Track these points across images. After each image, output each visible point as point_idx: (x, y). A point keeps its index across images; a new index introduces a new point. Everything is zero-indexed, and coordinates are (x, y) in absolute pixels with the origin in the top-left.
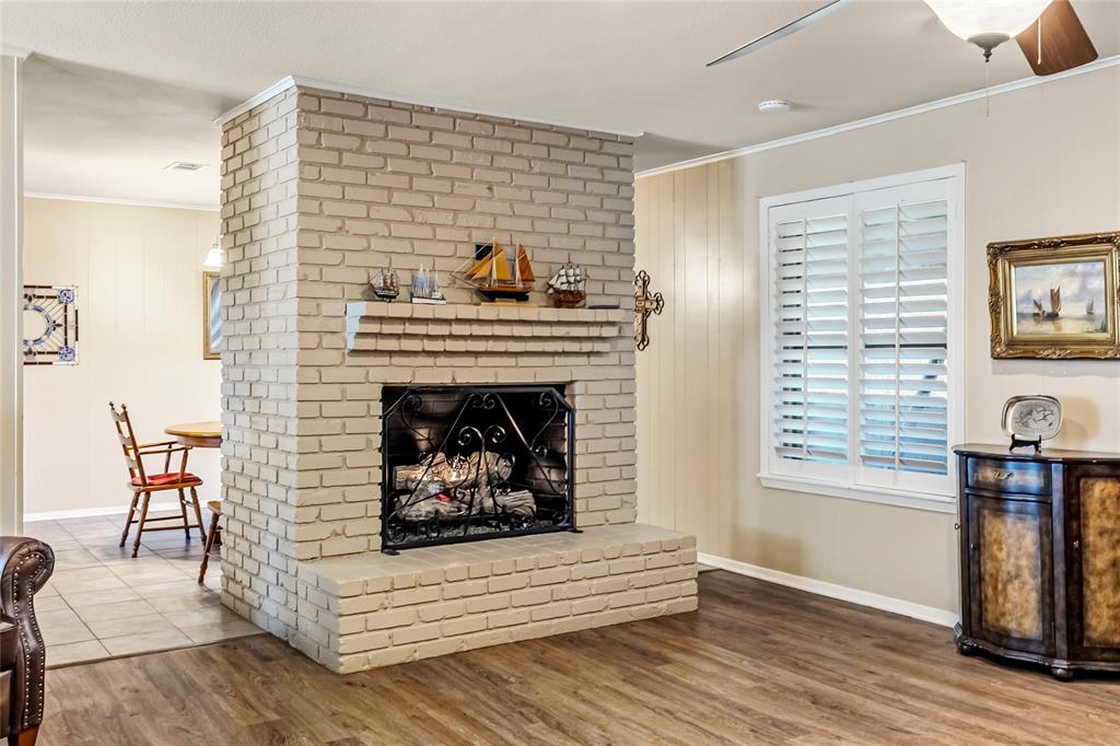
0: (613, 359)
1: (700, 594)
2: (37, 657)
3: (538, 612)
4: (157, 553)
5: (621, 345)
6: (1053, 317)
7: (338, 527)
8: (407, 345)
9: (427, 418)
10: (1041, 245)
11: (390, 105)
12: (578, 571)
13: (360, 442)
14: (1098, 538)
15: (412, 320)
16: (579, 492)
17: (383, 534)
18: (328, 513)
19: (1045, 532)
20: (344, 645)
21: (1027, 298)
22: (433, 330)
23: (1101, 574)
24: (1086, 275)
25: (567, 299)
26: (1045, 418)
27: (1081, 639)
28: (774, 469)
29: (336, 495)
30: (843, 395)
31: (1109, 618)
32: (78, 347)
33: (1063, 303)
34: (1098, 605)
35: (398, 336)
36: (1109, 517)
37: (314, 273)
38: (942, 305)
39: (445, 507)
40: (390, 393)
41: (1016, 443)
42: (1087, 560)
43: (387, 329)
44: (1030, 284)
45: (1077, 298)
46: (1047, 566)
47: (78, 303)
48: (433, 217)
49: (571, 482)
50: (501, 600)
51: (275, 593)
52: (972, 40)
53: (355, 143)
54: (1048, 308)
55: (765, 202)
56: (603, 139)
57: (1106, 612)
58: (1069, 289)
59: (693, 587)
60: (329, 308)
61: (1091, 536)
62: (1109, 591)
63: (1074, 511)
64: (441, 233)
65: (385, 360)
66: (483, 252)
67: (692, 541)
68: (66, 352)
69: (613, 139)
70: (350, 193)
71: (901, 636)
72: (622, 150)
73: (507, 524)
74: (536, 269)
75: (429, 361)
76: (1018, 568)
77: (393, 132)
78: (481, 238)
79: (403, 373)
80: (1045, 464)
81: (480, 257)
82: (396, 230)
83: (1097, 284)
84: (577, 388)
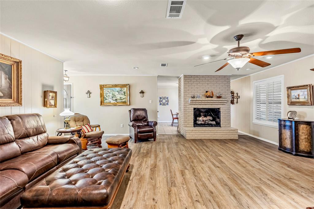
0: (227, 105)
1: (238, 137)
2: (156, 132)
3: (212, 136)
4: (175, 126)
5: (228, 103)
6: (298, 98)
7: (188, 123)
8: (196, 103)
9: (202, 112)
10: (295, 87)
11: (194, 76)
12: (218, 131)
13: (191, 114)
14: (302, 134)
15: (196, 100)
16: (221, 122)
17: (194, 125)
18: (187, 122)
19: (291, 132)
20: (187, 136)
21: (294, 95)
22: (199, 101)
23: (302, 140)
24: (304, 92)
25: (219, 97)
26: (294, 114)
27: (298, 149)
28: (255, 121)
29: (188, 120)
30: (265, 110)
31: (304, 147)
32: (169, 103)
33: (300, 96)
34: (302, 145)
35: (195, 102)
36: (304, 131)
37: (185, 95)
38: (281, 97)
39: (203, 123)
40: (194, 109)
41: (289, 118)
42: (300, 137)
43: (194, 101)
44: (294, 93)
45: (302, 95)
46: (291, 137)
47: (169, 99)
48: (200, 88)
49: (220, 121)
50: (207, 134)
51: (182, 130)
52: (236, 68)
53: (190, 80)
54: (297, 97)
55: (254, 82)
56: (225, 76)
57: (303, 146)
58: (301, 94)
59: (237, 136)
60: (187, 99)
61: (300, 133)
62: (304, 143)
63: (297, 129)
64: (201, 90)
65: (194, 105)
66: (207, 92)
67: (237, 130)
68: (167, 104)
69: (227, 76)
70: (190, 86)
71: (270, 146)
72: (228, 77)
73: (211, 125)
74: (214, 94)
75: (200, 105)
76: (287, 137)
77: (195, 79)
78: (207, 90)
79: (196, 107)
80: (291, 121)
81: (206, 92)
82: (195, 90)
83: (306, 93)
84: (221, 109)
